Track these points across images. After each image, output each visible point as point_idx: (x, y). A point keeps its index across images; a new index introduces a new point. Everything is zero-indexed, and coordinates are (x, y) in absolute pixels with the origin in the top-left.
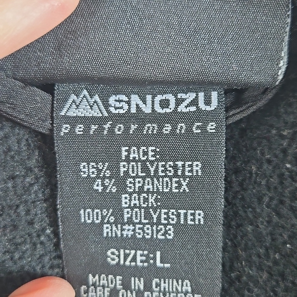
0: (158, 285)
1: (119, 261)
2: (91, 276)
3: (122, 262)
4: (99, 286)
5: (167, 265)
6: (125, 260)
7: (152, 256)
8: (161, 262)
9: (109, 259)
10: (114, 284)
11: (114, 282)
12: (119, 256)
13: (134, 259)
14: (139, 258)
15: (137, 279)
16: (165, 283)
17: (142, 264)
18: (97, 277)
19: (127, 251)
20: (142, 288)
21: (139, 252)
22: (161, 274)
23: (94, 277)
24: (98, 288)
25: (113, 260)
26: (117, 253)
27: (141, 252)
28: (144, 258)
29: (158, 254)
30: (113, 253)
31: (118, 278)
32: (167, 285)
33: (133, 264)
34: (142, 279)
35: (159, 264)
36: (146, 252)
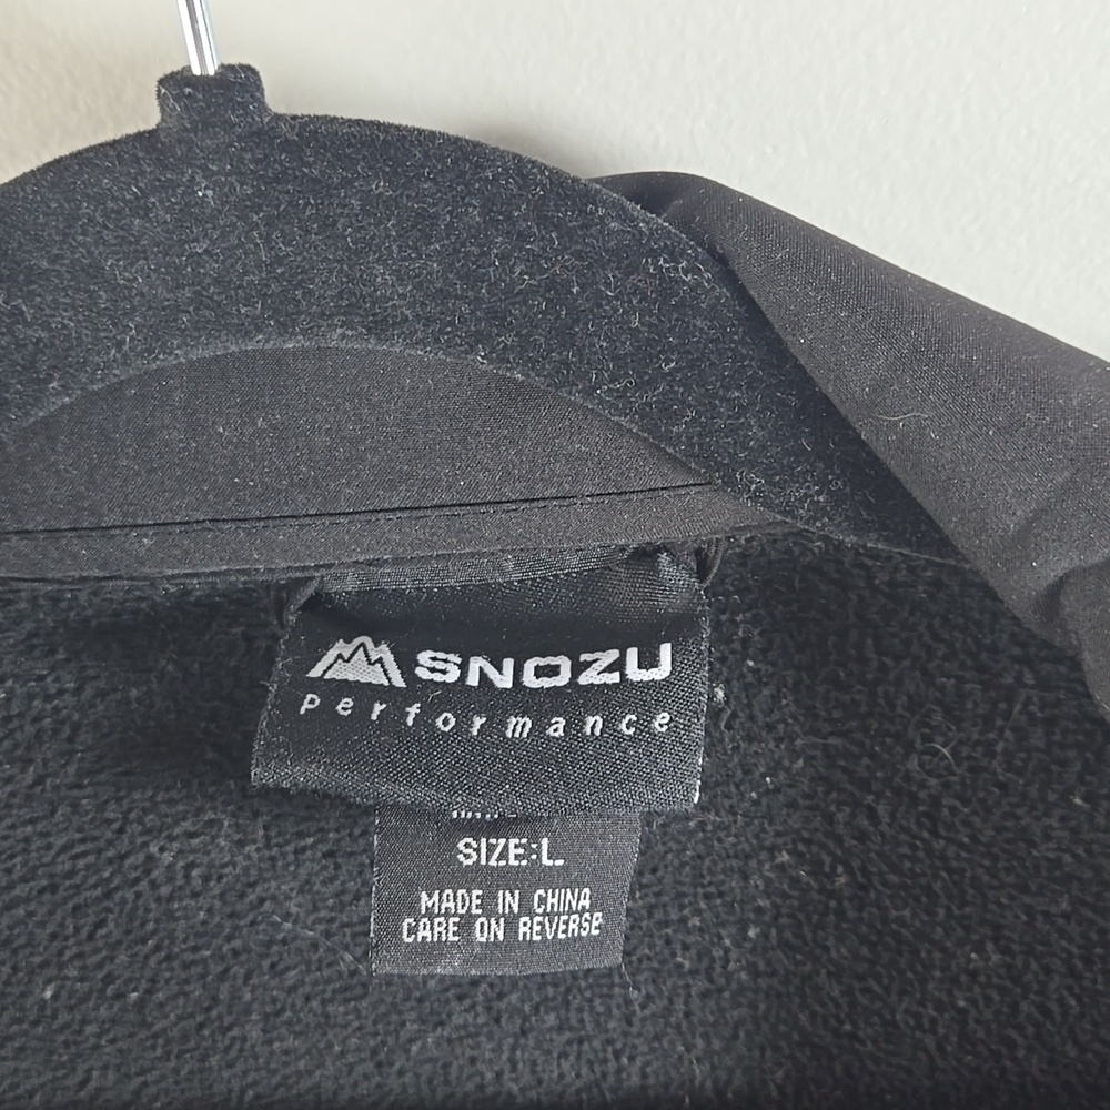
0: (543, 901)
1: (479, 860)
2: (424, 895)
3: (483, 862)
4: (438, 915)
5: (560, 862)
6: (488, 859)
7: (534, 846)
8: (549, 858)
9: (461, 857)
10: (466, 908)
11: (467, 903)
12: (478, 850)
13: (504, 855)
14: (512, 852)
15: (508, 894)
16: (553, 897)
17: (517, 863)
18: (436, 897)
19: (493, 841)
20: (516, 910)
21: (513, 842)
22: (549, 879)
23: (430, 897)
24: (437, 920)
25: (467, 856)
26: (475, 845)
27: (517, 841)
28: (521, 851)
29: (545, 842)
30: (467, 846)
31: (476, 892)
32: (555, 901)
33: (502, 863)
34: (517, 893)
35: (546, 861)
36: (524, 841)
